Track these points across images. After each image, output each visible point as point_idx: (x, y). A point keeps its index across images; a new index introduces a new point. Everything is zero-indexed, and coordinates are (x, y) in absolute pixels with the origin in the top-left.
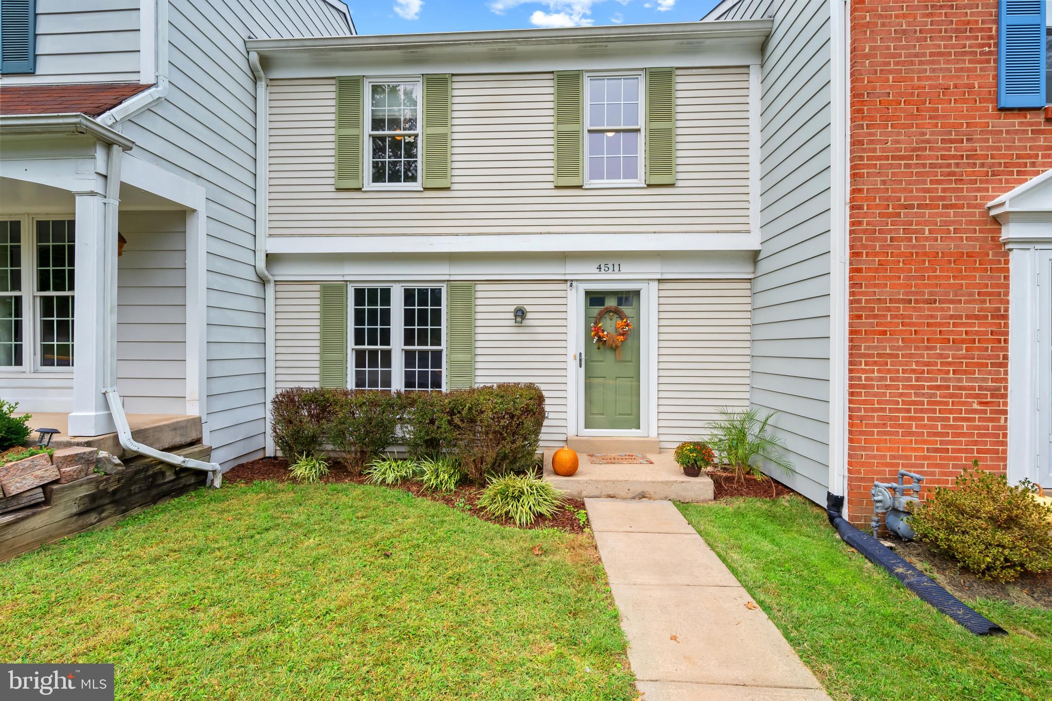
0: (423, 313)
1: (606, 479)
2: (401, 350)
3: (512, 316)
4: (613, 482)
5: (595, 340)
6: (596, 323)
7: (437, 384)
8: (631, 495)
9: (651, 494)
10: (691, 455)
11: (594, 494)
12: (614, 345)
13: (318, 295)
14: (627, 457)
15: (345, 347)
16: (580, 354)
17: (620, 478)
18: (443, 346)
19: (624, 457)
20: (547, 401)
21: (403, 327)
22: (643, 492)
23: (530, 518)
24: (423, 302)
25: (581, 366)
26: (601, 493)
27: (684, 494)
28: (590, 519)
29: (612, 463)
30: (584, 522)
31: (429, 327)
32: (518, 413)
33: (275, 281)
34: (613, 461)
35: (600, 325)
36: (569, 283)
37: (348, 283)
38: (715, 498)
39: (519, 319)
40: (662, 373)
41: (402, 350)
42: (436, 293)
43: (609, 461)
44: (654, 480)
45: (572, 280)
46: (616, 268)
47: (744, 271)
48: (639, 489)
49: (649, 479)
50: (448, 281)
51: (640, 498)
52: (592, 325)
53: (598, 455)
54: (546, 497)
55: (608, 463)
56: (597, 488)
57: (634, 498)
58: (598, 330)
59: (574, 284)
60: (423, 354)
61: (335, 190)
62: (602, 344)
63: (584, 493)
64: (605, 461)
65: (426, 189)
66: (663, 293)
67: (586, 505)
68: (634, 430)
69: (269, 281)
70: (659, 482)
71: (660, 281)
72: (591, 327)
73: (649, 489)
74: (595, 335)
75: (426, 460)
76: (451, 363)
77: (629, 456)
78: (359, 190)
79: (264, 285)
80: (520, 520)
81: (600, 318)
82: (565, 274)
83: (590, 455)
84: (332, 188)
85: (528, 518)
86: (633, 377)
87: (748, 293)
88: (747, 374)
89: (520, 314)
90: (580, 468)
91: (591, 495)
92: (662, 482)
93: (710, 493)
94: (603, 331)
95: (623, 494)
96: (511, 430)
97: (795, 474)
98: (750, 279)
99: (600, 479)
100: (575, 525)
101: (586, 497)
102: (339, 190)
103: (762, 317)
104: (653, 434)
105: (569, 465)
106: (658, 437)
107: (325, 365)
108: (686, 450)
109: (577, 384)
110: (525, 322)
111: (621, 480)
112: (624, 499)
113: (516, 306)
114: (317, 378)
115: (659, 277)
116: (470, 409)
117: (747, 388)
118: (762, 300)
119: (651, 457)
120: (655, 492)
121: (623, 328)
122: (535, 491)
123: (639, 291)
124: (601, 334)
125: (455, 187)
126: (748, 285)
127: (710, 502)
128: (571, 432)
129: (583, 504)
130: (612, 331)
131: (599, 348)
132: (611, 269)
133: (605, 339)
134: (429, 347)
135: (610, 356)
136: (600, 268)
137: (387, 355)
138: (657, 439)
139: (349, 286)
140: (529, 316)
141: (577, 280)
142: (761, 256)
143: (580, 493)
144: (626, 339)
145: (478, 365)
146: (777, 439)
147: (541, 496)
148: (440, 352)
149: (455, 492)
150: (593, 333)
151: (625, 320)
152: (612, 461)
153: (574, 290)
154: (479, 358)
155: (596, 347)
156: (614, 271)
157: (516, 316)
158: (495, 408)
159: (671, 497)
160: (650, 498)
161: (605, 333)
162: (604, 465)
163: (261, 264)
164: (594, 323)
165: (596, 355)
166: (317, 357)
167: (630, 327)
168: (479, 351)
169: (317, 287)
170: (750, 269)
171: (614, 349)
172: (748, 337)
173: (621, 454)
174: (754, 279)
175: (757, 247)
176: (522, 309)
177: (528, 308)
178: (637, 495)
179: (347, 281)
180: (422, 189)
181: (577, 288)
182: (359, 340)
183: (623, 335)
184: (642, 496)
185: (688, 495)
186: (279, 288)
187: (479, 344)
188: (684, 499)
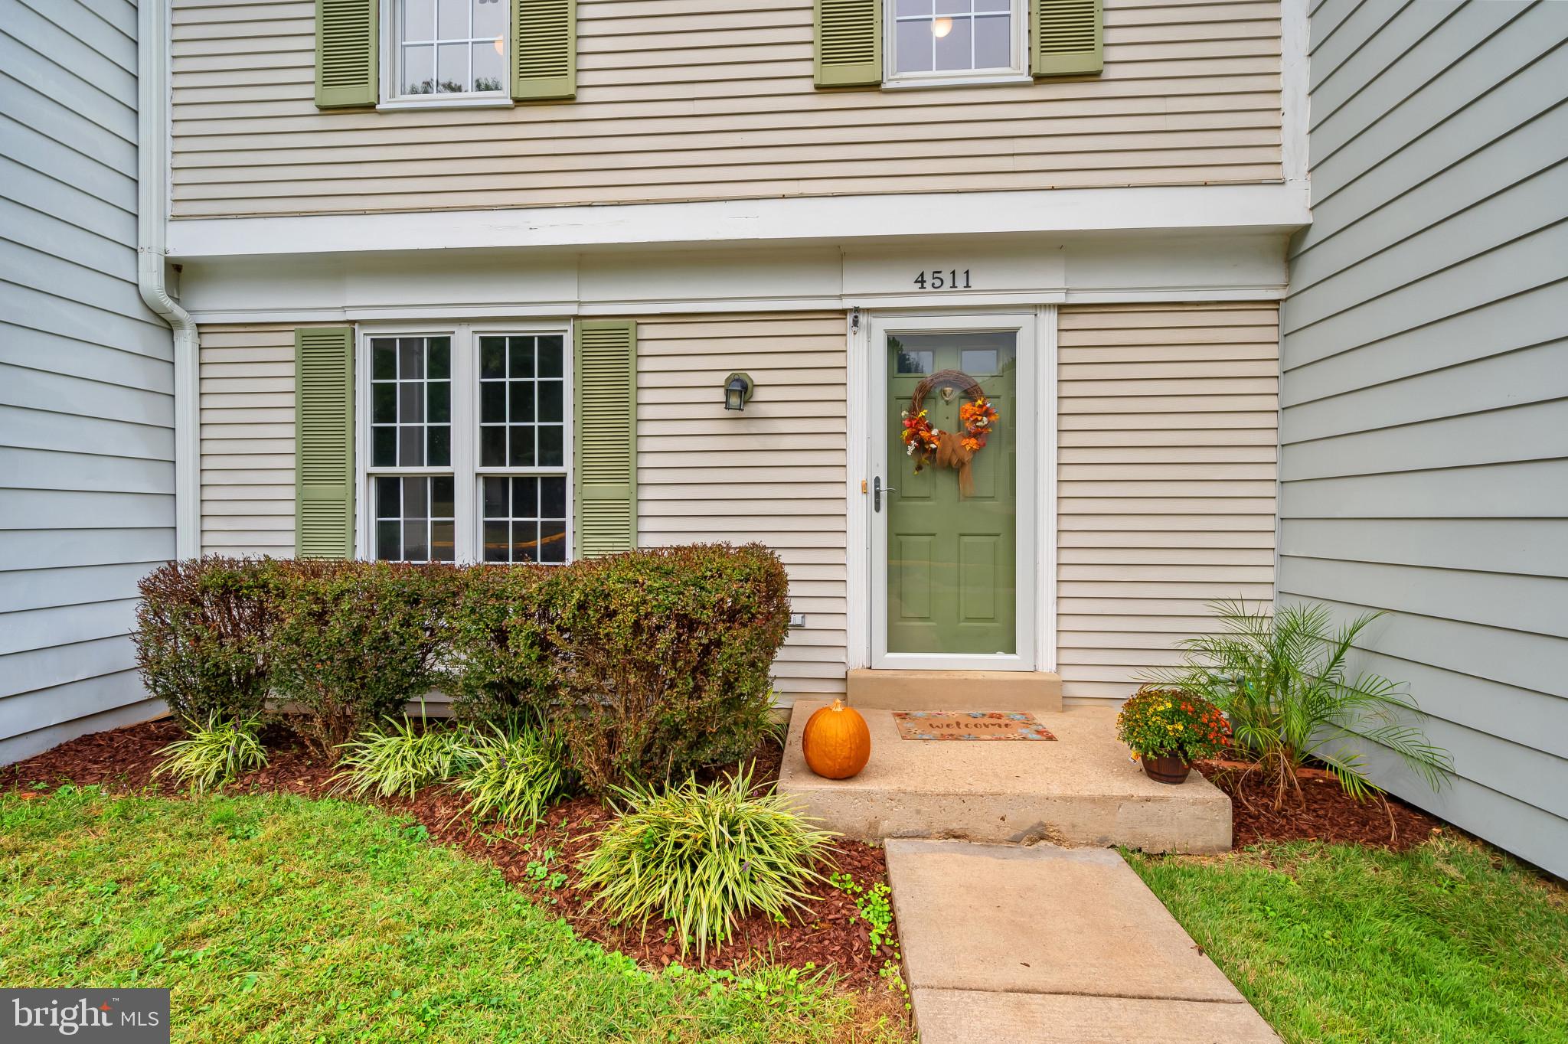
0: (522, 393)
1: (941, 789)
2: (472, 477)
3: (719, 395)
4: (962, 798)
5: (911, 449)
6: (913, 410)
7: (556, 551)
8: (1008, 832)
9: (1063, 829)
10: (1169, 727)
11: (911, 828)
12: (954, 461)
13: (290, 354)
14: (988, 721)
15: (349, 470)
16: (877, 480)
17: (979, 787)
18: (567, 467)
19: (980, 721)
20: (793, 589)
21: (478, 424)
22: (1041, 824)
23: (723, 927)
24: (522, 367)
25: (877, 509)
26: (930, 825)
27: (1151, 831)
28: (902, 927)
29: (953, 737)
30: (883, 937)
31: (536, 424)
32: (707, 615)
33: (199, 325)
34: (954, 731)
35: (922, 414)
36: (850, 318)
37: (356, 327)
38: (1236, 844)
39: (735, 401)
40: (1068, 523)
41: (477, 475)
42: (552, 347)
43: (946, 731)
44: (1069, 793)
45: (857, 310)
46: (961, 283)
47: (1264, 284)
48: (1032, 817)
49: (1056, 790)
50: (576, 317)
51: (1033, 842)
52: (904, 413)
53: (920, 713)
54: (774, 859)
55: (943, 738)
56: (918, 812)
57: (1016, 840)
58: (917, 427)
59: (863, 319)
60: (525, 485)
61: (316, 111)
62: (928, 458)
63: (885, 826)
64: (936, 732)
65: (519, 102)
66: (1069, 339)
67: (892, 865)
68: (1000, 656)
69: (180, 323)
70: (1083, 799)
71: (1062, 309)
72: (902, 419)
73: (1057, 818)
74: (912, 436)
75: (491, 733)
76: (585, 502)
77: (992, 716)
78: (369, 108)
79: (171, 331)
80: (693, 932)
81: (923, 398)
82: (841, 297)
83: (899, 715)
84: (310, 108)
85: (718, 928)
86: (998, 535)
87: (1271, 334)
88: (1269, 524)
89: (740, 390)
90: (876, 753)
91: (903, 830)
92: (1092, 800)
93: (1222, 829)
94: (929, 428)
95: (987, 828)
96: (687, 663)
97: (1453, 780)
98: (1277, 302)
99: (928, 788)
100: (857, 945)
101: (890, 836)
102: (326, 110)
103: (1305, 387)
104: (1047, 663)
105: (846, 753)
106: (1057, 671)
107: (308, 511)
108: (1155, 713)
109: (870, 548)
110: (751, 410)
111: (981, 791)
112: (989, 843)
113: (730, 373)
114: (290, 539)
115: (1060, 298)
116: (582, 606)
117: (1269, 558)
118: (1306, 348)
119: (1048, 720)
120: (1074, 826)
121: (976, 420)
122: (742, 837)
123: (1015, 333)
124: (924, 434)
125: (586, 95)
126: (1270, 317)
127: (1221, 855)
128: (856, 659)
129: (882, 860)
130: (950, 426)
131: (919, 468)
132: (948, 283)
133: (933, 446)
134: (536, 469)
135: (944, 485)
136: (923, 282)
137: (444, 488)
138: (1056, 678)
139: (360, 332)
140: (760, 394)
141: (868, 311)
142: (1311, 239)
143: (873, 825)
144: (982, 446)
145: (646, 509)
146: (1387, 684)
147: (760, 851)
148: (561, 480)
149: (539, 826)
150: (906, 433)
151: (980, 402)
152: (951, 732)
153: (862, 335)
154: (647, 493)
155: (913, 464)
156: (954, 286)
157: (728, 393)
158: (645, 602)
159: (1118, 839)
160: (1059, 842)
161: (935, 432)
162: (933, 745)
163: (153, 280)
164: (910, 412)
165: (914, 485)
166: (291, 492)
167: (993, 418)
168: (646, 477)
169: (289, 338)
170: (1277, 276)
171: (955, 468)
172: (1270, 438)
173: (973, 712)
174: (1286, 300)
175: (1301, 218)
176: (742, 377)
177: (756, 377)
178: (1026, 832)
179: (353, 322)
180: (510, 102)
181: (869, 327)
182: (383, 452)
183: (976, 435)
184: (1040, 835)
185: (1162, 835)
186: (208, 341)
187: (646, 461)
188: (1153, 845)
